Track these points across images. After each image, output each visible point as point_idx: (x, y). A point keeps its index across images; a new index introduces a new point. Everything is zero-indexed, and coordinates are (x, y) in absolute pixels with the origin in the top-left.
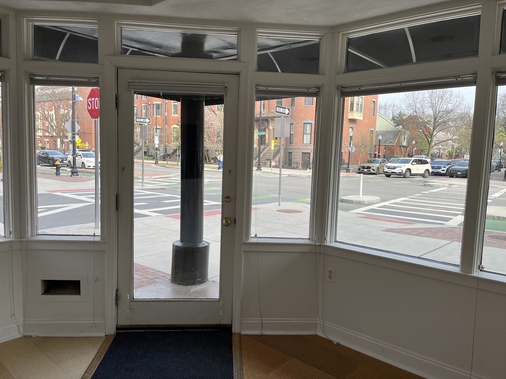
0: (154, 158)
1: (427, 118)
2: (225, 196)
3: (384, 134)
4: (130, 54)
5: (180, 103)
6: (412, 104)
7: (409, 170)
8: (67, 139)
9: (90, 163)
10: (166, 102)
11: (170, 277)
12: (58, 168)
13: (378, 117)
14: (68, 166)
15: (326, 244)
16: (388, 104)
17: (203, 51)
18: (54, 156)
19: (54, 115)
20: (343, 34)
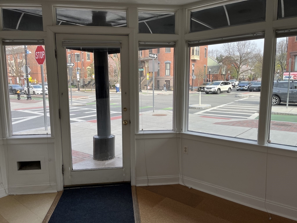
0: (77, 87)
1: (236, 58)
2: (124, 108)
3: (212, 68)
4: (61, 25)
5: (93, 53)
6: (227, 50)
7: (219, 89)
8: (23, 77)
9: (38, 92)
10: (83, 53)
11: (92, 156)
12: (19, 95)
13: (208, 57)
14: (24, 94)
15: (182, 133)
16: (214, 50)
17: (105, 21)
18: (16, 88)
19: (14, 63)
20: (188, 10)
